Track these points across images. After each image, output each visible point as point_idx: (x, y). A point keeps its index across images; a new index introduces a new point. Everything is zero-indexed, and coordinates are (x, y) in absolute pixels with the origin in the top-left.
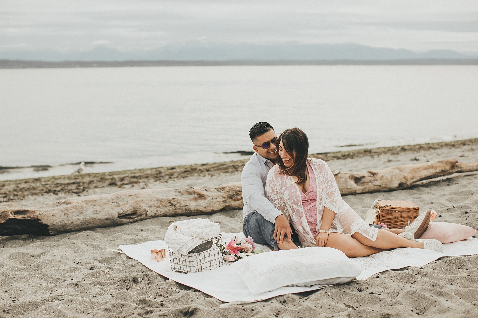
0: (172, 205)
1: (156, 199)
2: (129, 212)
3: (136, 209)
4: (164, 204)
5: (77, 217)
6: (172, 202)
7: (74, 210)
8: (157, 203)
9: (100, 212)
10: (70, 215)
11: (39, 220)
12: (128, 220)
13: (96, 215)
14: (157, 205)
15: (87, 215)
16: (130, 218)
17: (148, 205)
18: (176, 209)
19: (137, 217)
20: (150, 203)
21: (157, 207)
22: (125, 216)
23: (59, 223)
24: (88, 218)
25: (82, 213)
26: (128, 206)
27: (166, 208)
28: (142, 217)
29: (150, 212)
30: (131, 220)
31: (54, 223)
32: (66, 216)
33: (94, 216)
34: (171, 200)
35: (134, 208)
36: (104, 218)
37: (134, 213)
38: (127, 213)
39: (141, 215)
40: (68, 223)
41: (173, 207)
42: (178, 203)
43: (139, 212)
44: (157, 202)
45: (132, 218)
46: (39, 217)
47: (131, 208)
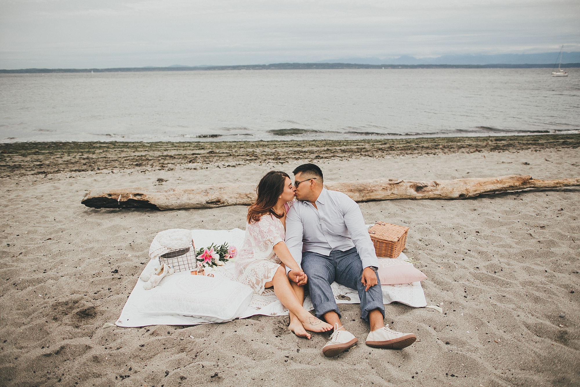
0: (249, 197)
1: (237, 192)
2: (214, 200)
3: (219, 199)
4: (242, 196)
5: (176, 201)
6: (249, 196)
7: (173, 196)
8: (237, 196)
9: (192, 199)
10: (170, 200)
11: (149, 201)
12: (215, 206)
13: (189, 201)
14: (236, 197)
15: (182, 200)
16: (215, 204)
17: (229, 197)
18: (252, 200)
19: (221, 204)
20: (231, 195)
21: (236, 198)
22: (212, 203)
23: (163, 204)
24: (184, 202)
25: (179, 199)
26: (213, 196)
27: (244, 199)
28: (225, 204)
29: (230, 201)
30: (217, 206)
31: (160, 204)
32: (167, 200)
33: (188, 201)
34: (248, 194)
35: (218, 198)
36: (195, 203)
37: (219, 201)
38: (212, 201)
39: (223, 203)
40: (169, 204)
41: (250, 199)
42: (254, 196)
43: (222, 201)
44: (237, 194)
45: (218, 204)
46: (148, 200)
47: (215, 198)
